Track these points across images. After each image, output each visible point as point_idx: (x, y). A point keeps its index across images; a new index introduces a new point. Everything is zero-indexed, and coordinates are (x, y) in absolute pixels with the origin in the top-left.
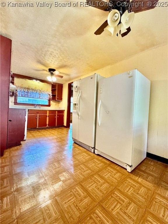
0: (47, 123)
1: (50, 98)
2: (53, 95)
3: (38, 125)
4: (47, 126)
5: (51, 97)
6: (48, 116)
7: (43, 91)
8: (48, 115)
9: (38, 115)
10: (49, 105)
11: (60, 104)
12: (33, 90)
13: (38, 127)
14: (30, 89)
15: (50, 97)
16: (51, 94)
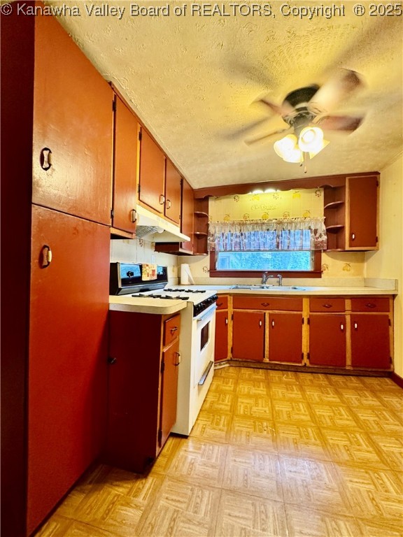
0: (305, 349)
1: (316, 246)
2: (329, 231)
3: (267, 353)
4: (306, 361)
5: (324, 238)
6: (306, 321)
7: (291, 223)
8: (305, 314)
9: (267, 312)
10: (317, 273)
11: (365, 264)
12: (257, 224)
13: (267, 360)
14: (248, 222)
15: (320, 240)
16: (322, 228)
